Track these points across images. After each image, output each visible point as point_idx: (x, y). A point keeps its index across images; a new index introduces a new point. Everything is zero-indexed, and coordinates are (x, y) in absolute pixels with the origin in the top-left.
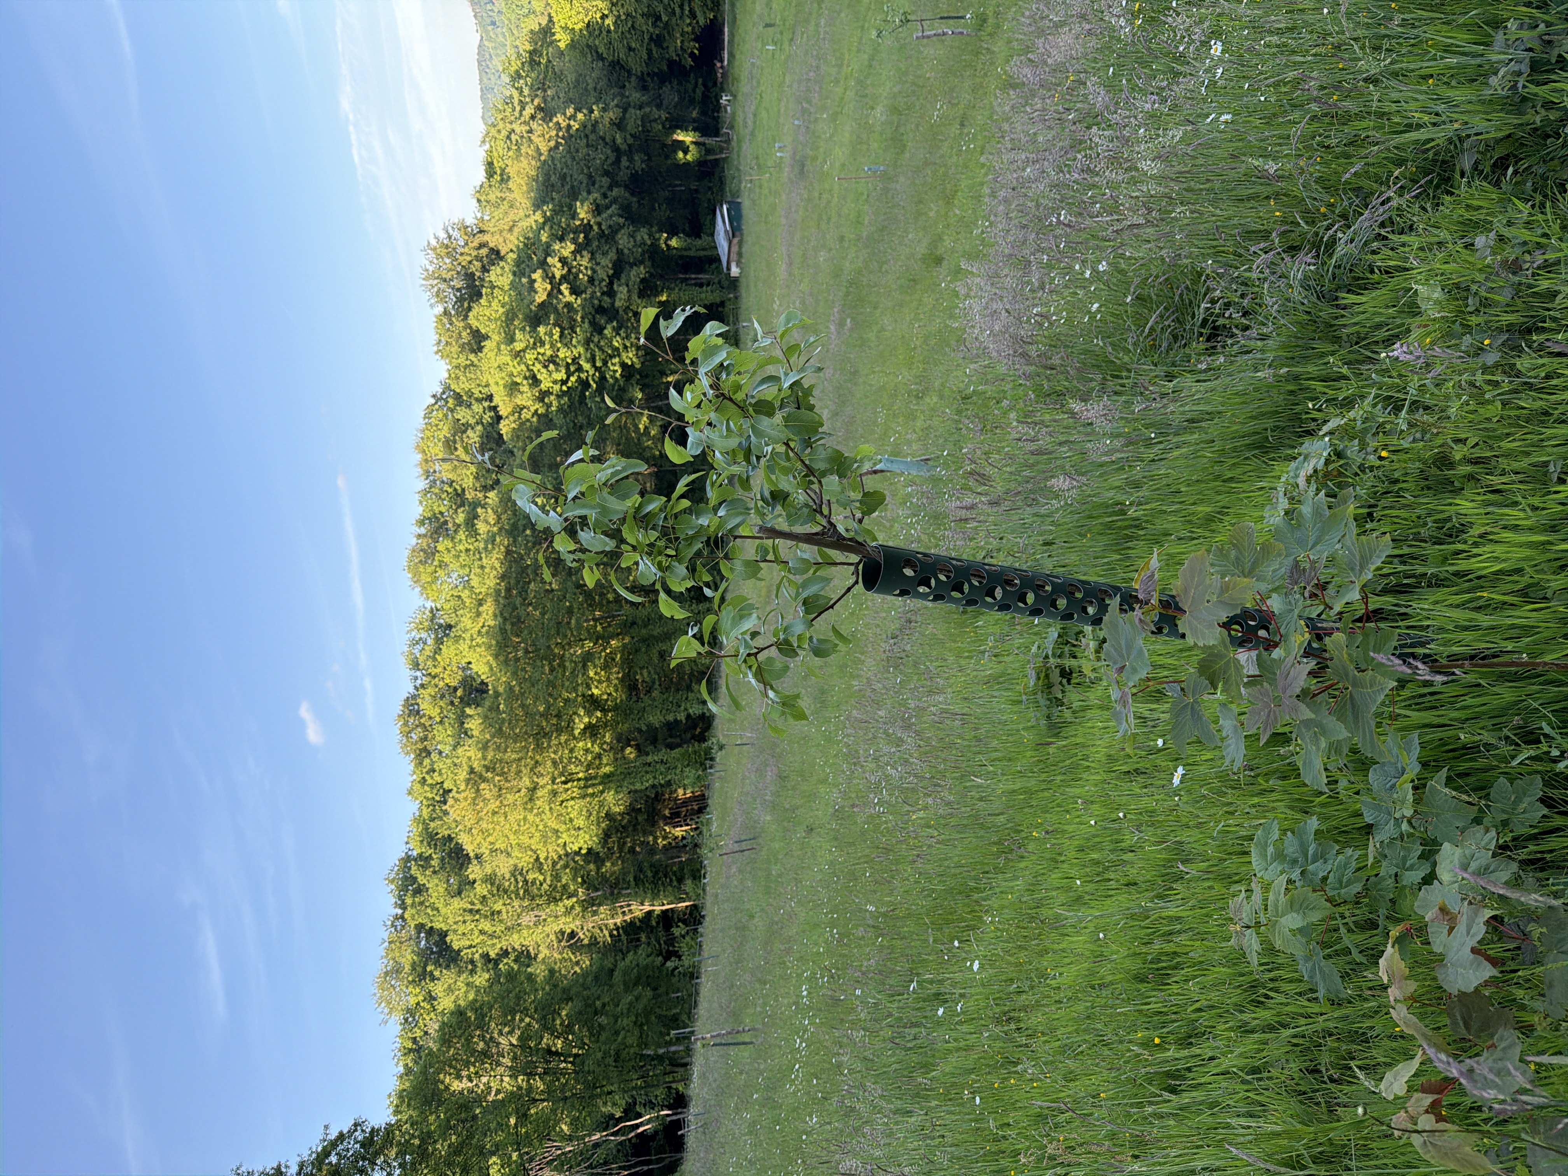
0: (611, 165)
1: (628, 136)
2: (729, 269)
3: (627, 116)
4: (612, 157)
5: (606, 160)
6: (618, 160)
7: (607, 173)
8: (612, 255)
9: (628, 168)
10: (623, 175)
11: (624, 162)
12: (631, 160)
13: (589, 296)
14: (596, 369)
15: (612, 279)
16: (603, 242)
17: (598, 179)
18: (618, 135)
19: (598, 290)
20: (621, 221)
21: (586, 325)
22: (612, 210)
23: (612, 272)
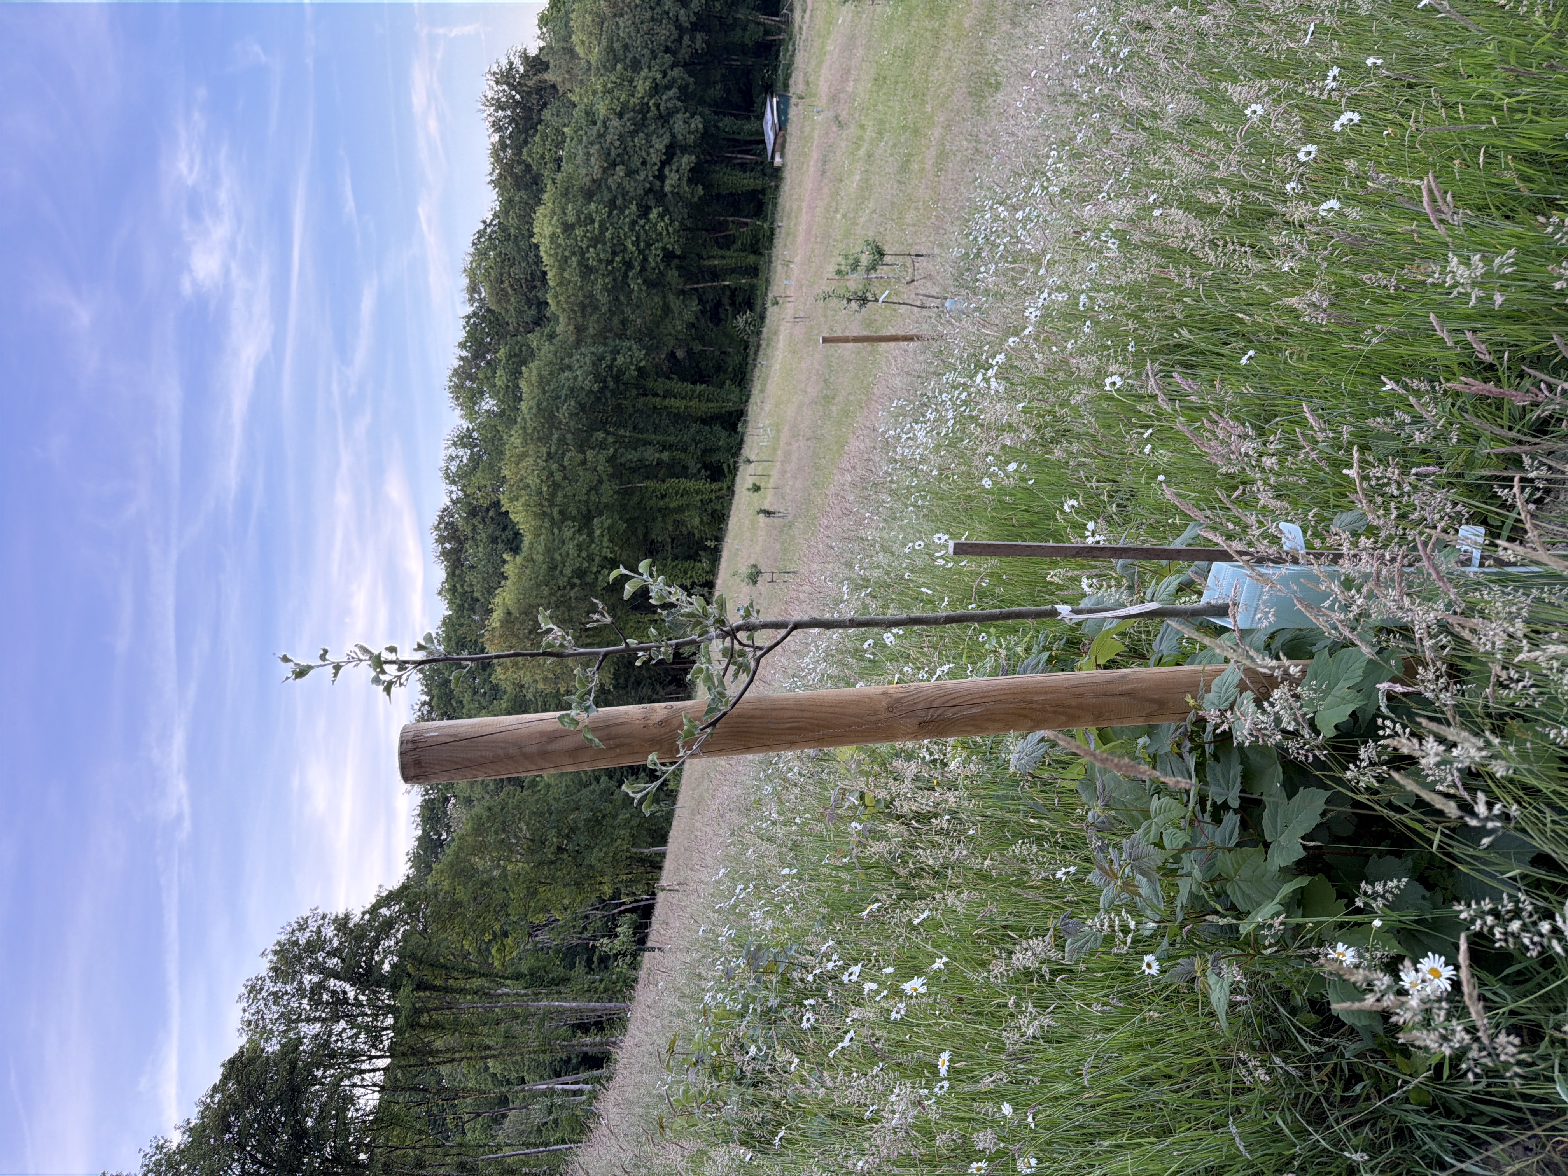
0: (674, 42)
1: (692, 15)
2: (773, 157)
4: (675, 33)
5: (669, 36)
6: (681, 39)
7: (667, 50)
8: (666, 140)
9: (689, 46)
10: (684, 53)
11: (686, 40)
12: (693, 40)
13: (642, 178)
14: (640, 252)
15: (663, 164)
16: (660, 124)
17: (660, 55)
18: (682, 12)
19: (650, 174)
20: (679, 104)
21: (634, 207)
22: (671, 93)
23: (664, 157)
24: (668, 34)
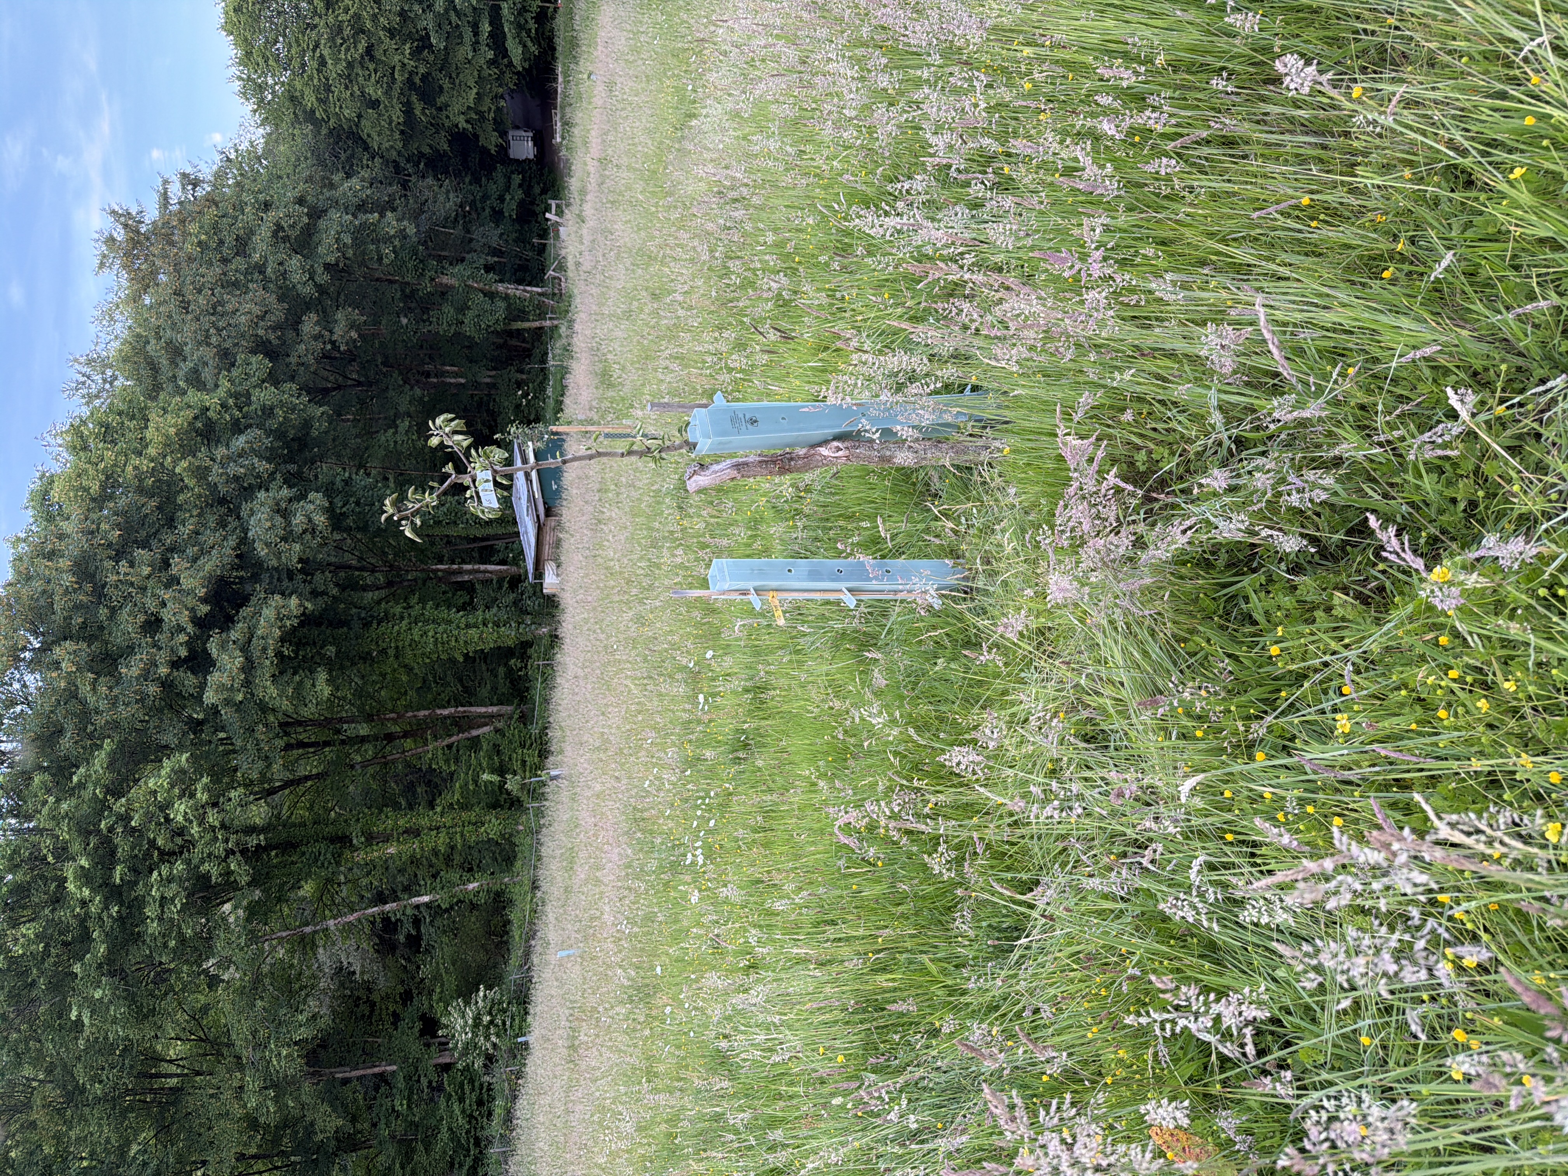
0: (274, 328)
1: (320, 270)
2: (539, 574)
3: (322, 224)
4: (278, 312)
5: (262, 318)
6: (294, 322)
7: (259, 347)
9: (316, 338)
10: (304, 352)
11: (310, 324)
13: (135, 672)
14: (113, 893)
15: (203, 624)
16: (212, 520)
17: (240, 358)
18: (295, 262)
19: (162, 657)
20: (263, 466)
21: (100, 759)
22: (240, 442)
23: (205, 609)
24: (257, 310)
